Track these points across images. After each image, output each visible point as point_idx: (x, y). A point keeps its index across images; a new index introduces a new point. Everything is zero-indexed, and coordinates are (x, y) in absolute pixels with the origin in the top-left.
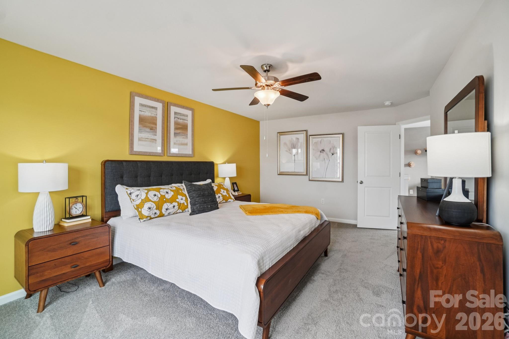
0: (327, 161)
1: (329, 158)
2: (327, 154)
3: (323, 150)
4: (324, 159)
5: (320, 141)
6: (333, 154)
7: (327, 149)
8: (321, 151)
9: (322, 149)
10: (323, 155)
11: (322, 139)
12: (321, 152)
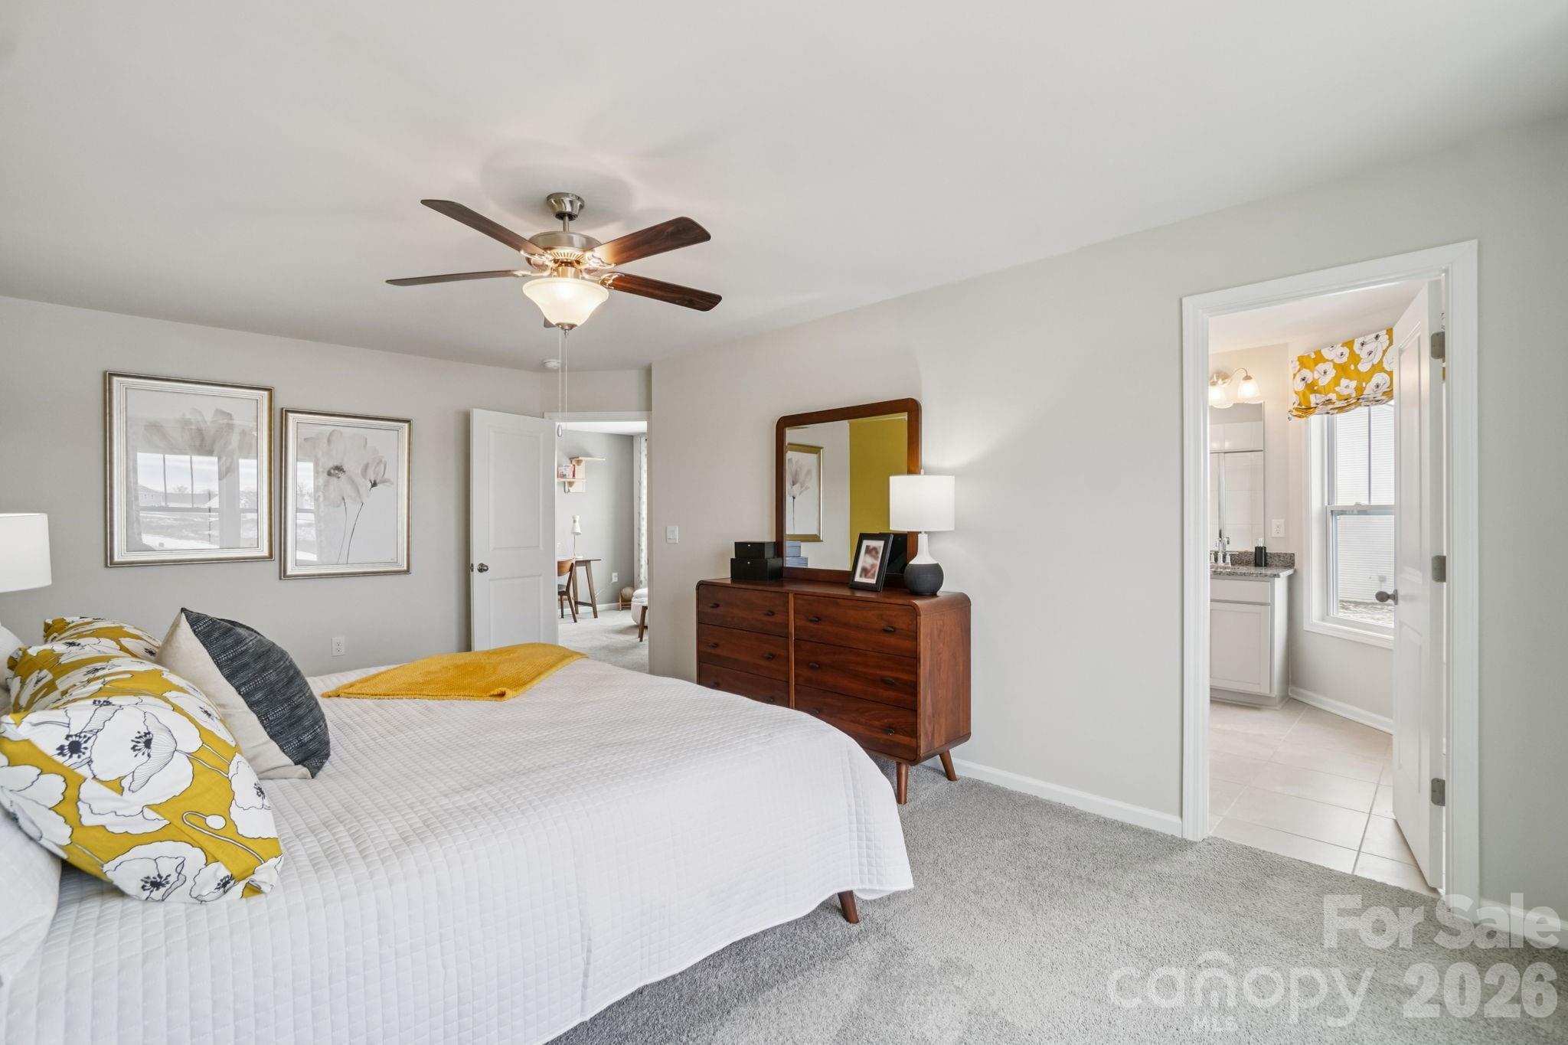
0: (353, 507)
1: (360, 497)
2: (352, 481)
3: (339, 469)
4: (344, 499)
5: (328, 433)
6: (374, 485)
7: (352, 466)
8: (332, 471)
9: (336, 463)
10: (341, 484)
11: (333, 431)
12: (329, 474)
